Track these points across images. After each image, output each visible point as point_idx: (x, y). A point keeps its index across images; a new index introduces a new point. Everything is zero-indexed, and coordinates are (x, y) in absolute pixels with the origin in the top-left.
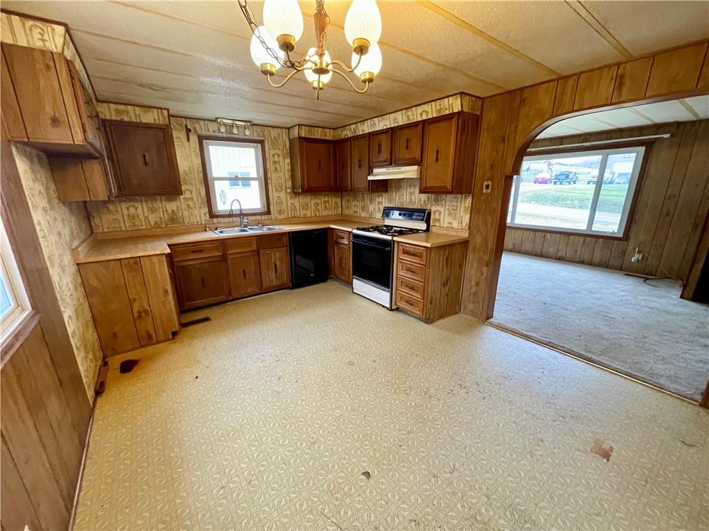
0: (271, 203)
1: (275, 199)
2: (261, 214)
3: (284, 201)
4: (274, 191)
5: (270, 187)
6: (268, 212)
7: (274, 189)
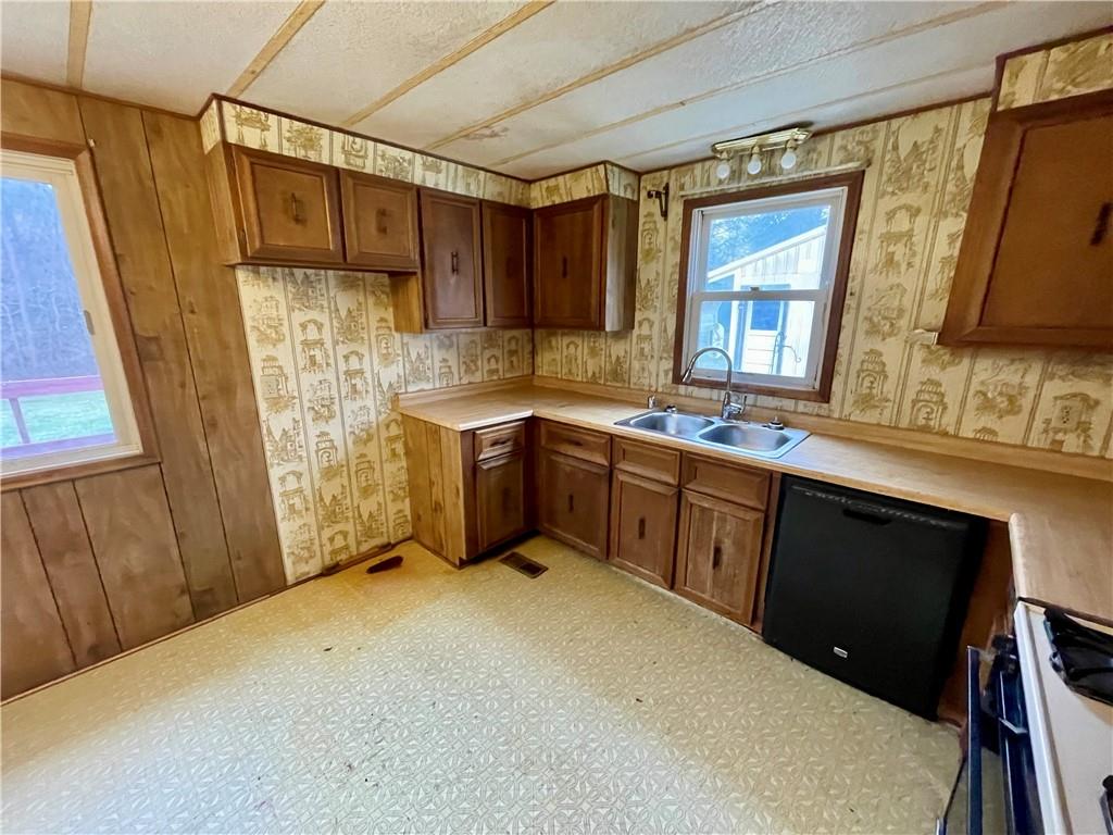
0: (841, 367)
1: (858, 356)
2: (794, 395)
3: (893, 369)
4: (860, 336)
5: (847, 320)
6: (824, 394)
7: (863, 326)
